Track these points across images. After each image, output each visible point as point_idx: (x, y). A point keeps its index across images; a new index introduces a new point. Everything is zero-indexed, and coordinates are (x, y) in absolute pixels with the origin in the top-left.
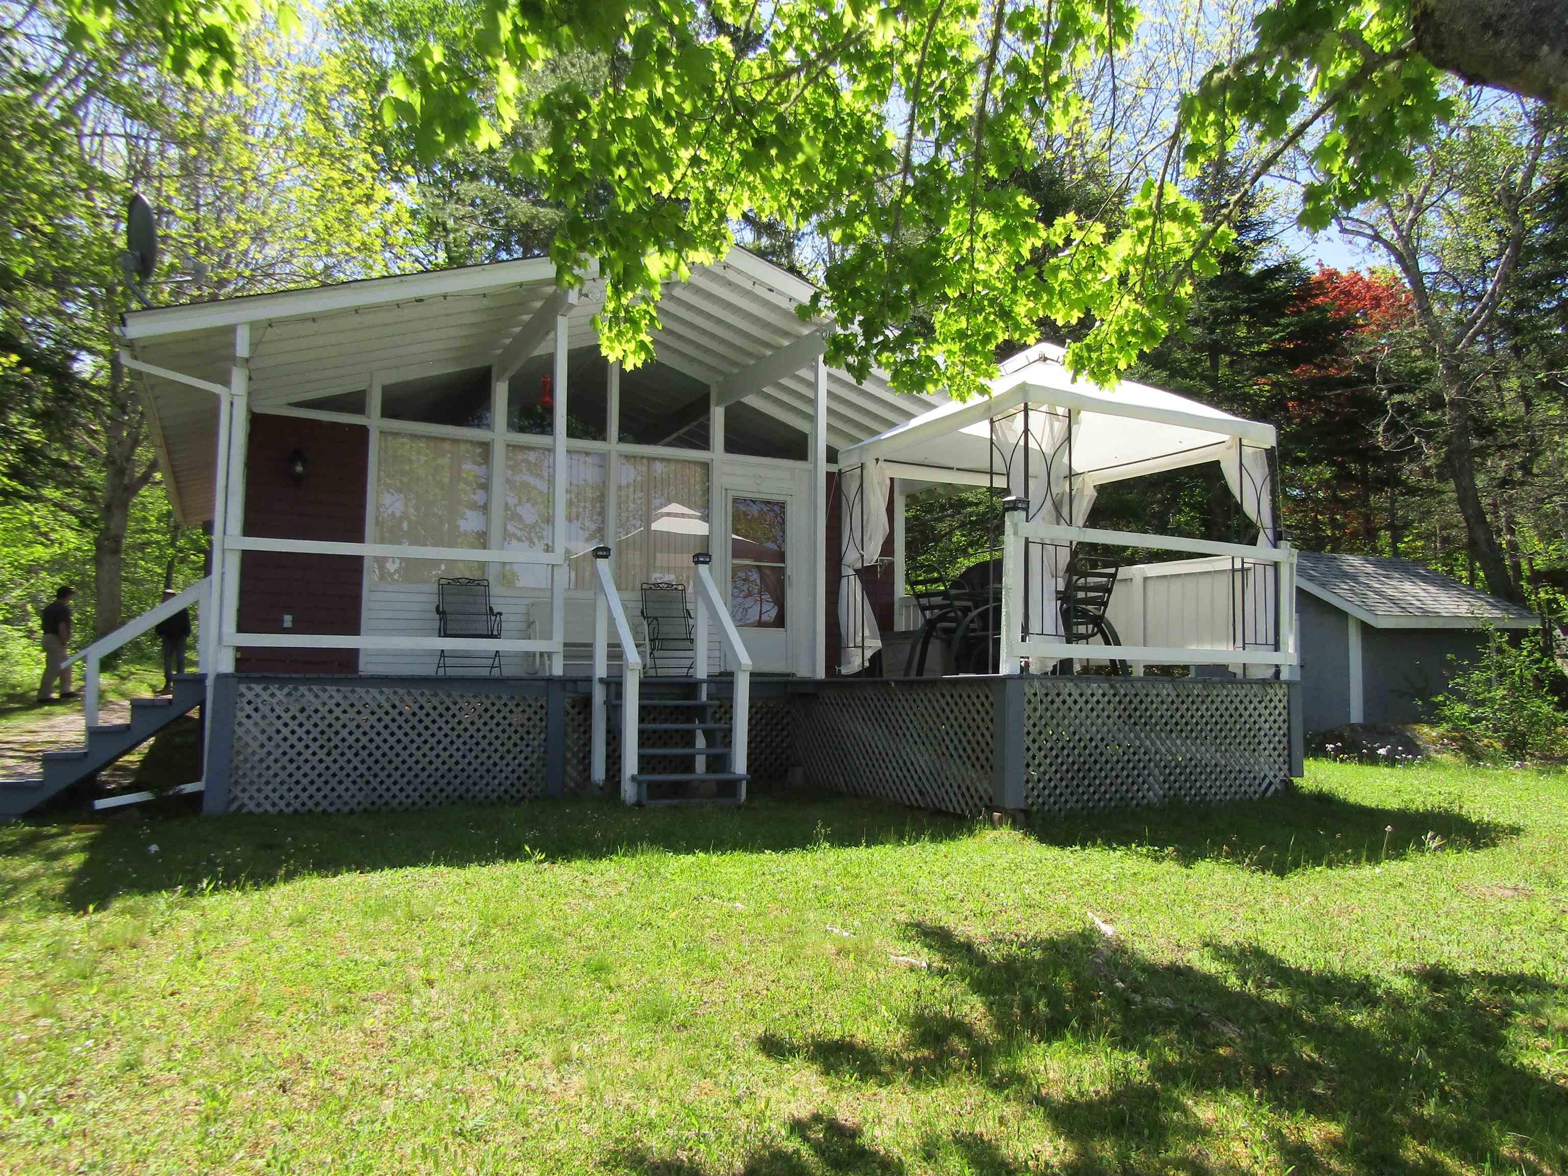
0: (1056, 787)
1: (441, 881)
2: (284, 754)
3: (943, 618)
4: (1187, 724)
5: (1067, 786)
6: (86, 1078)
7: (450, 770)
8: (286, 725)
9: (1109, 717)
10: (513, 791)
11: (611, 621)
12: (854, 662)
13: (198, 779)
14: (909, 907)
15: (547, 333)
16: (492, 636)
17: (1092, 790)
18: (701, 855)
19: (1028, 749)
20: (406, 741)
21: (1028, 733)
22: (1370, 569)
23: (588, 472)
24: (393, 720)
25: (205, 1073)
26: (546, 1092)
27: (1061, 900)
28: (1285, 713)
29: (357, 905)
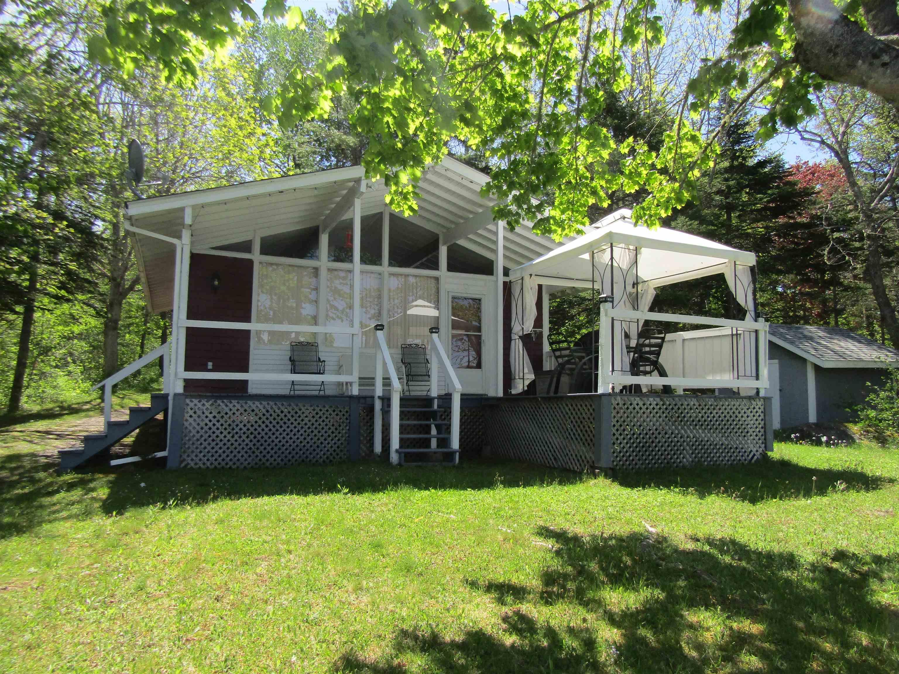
0: (630, 456)
1: (294, 503)
2: (210, 436)
3: (568, 362)
4: (705, 421)
5: (636, 456)
6: (119, 594)
7: (297, 446)
8: (210, 421)
9: (660, 417)
10: (331, 458)
11: (385, 364)
12: (519, 387)
13: (165, 450)
14: (545, 518)
15: (349, 208)
16: (319, 373)
17: (651, 457)
18: (433, 491)
19: (614, 435)
20: (274, 430)
21: (614, 426)
22: (821, 334)
23: (372, 283)
24: (267, 419)
25: (178, 592)
26: (350, 604)
27: (628, 515)
28: (762, 415)
29: (250, 514)
